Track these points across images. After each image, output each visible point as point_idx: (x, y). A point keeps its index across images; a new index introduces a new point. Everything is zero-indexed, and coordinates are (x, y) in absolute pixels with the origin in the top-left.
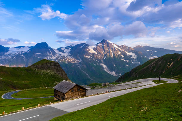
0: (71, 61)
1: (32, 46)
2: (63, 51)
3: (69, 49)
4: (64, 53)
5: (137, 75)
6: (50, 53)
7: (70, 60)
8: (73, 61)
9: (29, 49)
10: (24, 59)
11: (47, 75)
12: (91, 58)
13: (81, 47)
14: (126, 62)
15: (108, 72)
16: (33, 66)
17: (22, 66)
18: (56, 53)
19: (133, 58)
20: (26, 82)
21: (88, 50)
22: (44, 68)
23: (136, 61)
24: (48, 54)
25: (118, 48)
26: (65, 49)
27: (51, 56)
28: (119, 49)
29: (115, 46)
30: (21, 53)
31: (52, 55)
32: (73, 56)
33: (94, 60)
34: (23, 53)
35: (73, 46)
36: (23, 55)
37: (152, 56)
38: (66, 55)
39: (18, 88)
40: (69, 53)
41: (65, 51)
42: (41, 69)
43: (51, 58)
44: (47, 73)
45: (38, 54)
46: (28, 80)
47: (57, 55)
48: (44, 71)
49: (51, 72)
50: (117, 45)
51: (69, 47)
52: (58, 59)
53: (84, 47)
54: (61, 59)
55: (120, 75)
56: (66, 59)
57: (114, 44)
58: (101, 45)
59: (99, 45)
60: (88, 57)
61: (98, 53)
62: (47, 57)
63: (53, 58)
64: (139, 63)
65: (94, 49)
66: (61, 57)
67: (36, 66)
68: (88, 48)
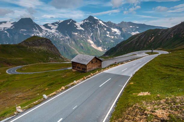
0: (60, 38)
1: (15, 22)
2: (50, 28)
3: (56, 25)
4: (51, 29)
5: (122, 49)
6: (37, 30)
7: (58, 37)
8: (61, 38)
9: (12, 25)
10: (8, 35)
11: (40, 52)
12: (79, 34)
13: (68, 23)
14: (111, 38)
15: (95, 48)
16: (23, 43)
17: (8, 43)
18: (43, 30)
19: (117, 34)
20: (19, 58)
21: (75, 26)
22: (35, 45)
23: (120, 37)
24: (34, 30)
25: (103, 24)
26: (51, 25)
27: (39, 33)
28: (105, 25)
29: (101, 22)
30: (4, 29)
31: (38, 31)
32: (61, 33)
33: (82, 36)
34: (6, 29)
35: (60, 22)
36: (6, 32)
37: (134, 32)
38: (53, 31)
39: (13, 64)
40: (56, 29)
41: (52, 28)
42: (33, 45)
43: (37, 35)
44: (40, 50)
45: (23, 30)
46: (21, 57)
47: (44, 31)
48: (36, 47)
49: (43, 48)
50: (103, 22)
51: (56, 23)
52: (45, 35)
53: (71, 23)
54: (49, 35)
55: (106, 50)
56: (54, 36)
57: (100, 20)
58: (88, 21)
59: (86, 21)
60: (75, 33)
61: (85, 30)
62: (33, 34)
63: (41, 35)
64: (123, 38)
65: (81, 26)
66: (48, 34)
67: (27, 42)
68: (75, 25)
